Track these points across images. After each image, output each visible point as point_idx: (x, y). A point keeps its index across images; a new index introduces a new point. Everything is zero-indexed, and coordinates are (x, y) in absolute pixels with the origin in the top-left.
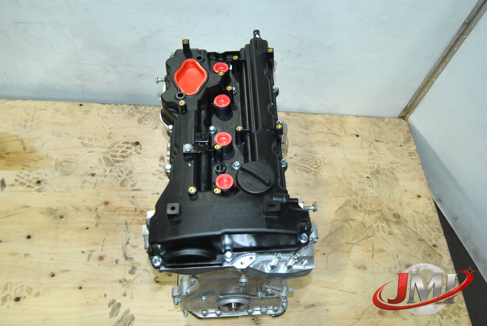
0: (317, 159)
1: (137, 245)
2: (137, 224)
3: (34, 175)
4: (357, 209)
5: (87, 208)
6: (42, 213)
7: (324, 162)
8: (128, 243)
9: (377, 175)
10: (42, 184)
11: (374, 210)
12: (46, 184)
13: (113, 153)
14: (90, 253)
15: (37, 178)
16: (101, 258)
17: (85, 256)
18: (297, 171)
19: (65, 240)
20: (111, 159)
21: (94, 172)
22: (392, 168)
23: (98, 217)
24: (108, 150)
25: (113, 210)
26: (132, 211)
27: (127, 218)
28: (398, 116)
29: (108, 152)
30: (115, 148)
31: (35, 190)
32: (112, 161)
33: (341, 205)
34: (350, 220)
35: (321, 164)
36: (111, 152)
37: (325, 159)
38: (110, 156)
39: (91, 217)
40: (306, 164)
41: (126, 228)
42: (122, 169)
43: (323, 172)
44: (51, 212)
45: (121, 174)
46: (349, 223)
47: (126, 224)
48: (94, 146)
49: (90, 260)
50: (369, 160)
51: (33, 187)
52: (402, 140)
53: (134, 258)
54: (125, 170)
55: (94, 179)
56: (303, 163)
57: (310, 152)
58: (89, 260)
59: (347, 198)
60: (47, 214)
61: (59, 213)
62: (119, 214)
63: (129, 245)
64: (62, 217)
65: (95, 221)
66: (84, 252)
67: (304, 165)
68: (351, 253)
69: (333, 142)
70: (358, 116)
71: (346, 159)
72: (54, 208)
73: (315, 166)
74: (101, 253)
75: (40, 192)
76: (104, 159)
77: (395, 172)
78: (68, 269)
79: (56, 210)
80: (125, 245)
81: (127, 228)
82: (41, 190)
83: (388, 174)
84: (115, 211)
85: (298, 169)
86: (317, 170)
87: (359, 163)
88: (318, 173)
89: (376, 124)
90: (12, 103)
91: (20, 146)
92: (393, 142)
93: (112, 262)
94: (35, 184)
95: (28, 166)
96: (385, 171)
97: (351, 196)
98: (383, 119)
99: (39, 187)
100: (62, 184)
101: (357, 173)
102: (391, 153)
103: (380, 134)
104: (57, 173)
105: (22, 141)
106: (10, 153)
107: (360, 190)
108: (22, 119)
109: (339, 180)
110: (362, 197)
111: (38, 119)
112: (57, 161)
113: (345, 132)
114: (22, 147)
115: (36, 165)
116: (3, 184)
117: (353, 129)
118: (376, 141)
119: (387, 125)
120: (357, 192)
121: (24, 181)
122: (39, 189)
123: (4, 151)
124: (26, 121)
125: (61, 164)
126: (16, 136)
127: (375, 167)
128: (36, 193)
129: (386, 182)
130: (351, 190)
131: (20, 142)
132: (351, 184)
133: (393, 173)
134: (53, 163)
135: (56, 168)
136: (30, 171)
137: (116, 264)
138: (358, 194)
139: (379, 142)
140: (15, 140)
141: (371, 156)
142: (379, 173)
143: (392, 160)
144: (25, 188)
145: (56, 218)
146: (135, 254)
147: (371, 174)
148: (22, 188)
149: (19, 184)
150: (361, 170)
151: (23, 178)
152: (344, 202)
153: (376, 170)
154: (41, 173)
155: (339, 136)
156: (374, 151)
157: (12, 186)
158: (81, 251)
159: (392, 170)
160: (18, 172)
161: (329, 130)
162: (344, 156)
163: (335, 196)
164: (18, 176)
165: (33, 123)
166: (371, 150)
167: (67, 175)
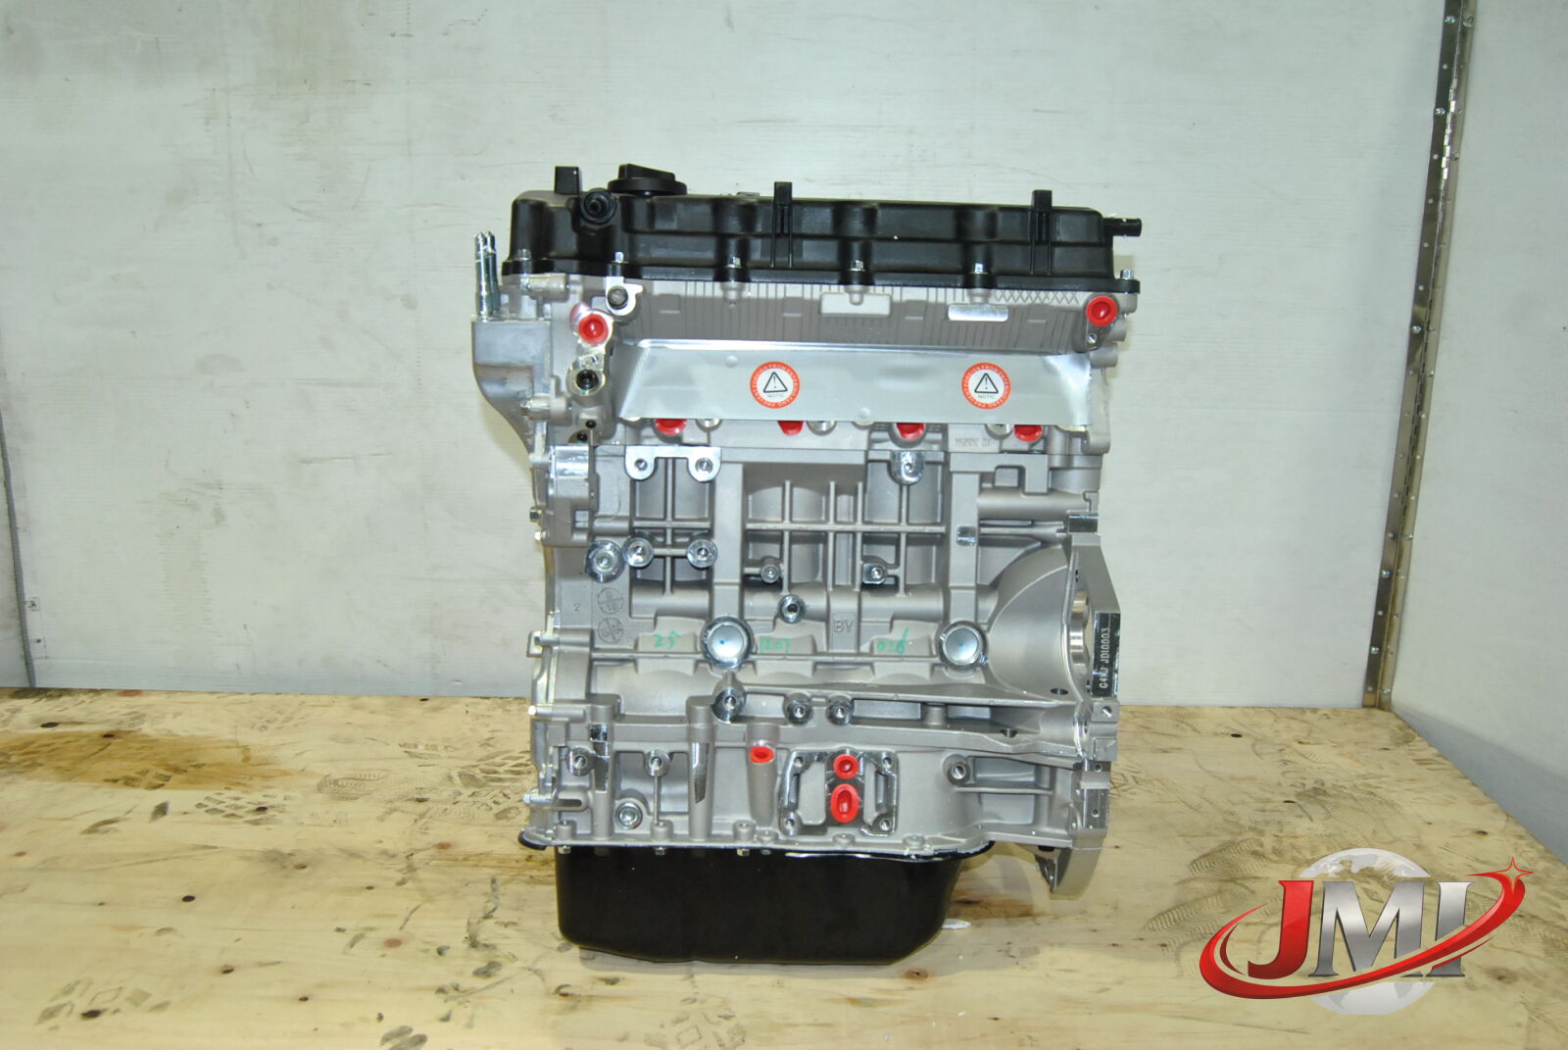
1: (514, 920)
2: (528, 883)
3: (257, 798)
4: (1264, 857)
5: (385, 853)
6: (248, 859)
7: (1134, 777)
8: (487, 917)
9: (1321, 797)
10: (270, 813)
12: (283, 811)
13: (487, 768)
14: (362, 932)
15: (259, 803)
16: (393, 943)
17: (346, 939)
19: (293, 907)
20: (480, 775)
21: (425, 796)
22: (1370, 786)
23: (411, 869)
24: (476, 763)
25: (461, 857)
26: (517, 861)
27: (501, 872)
28: (1360, 702)
29: (476, 766)
30: (498, 760)
31: (246, 822)
32: (484, 781)
33: (1206, 851)
34: (1245, 878)
35: (1126, 780)
36: (482, 766)
37: (1137, 773)
38: (478, 772)
39: (388, 869)
41: (490, 890)
42: (507, 792)
43: (1134, 794)
44: (277, 860)
45: (501, 799)
46: (1242, 885)
47: (493, 881)
48: (439, 756)
49: (355, 946)
50: (1283, 773)
51: (241, 817)
52: (1385, 739)
53: (498, 947)
54: (516, 793)
55: (422, 807)
58: (352, 946)
59: (1227, 838)
60: (262, 861)
61: (299, 860)
62: (476, 866)
63: (489, 922)
64: (304, 867)
65: (399, 876)
66: (344, 930)
68: (1262, 945)
69: (1159, 747)
70: (1232, 707)
71: (1209, 772)
72: (287, 850)
74: (396, 934)
75: (259, 824)
76: (460, 775)
77: (1380, 792)
78: (281, 960)
79: (290, 854)
80: (476, 920)
81: (494, 890)
82: (261, 822)
83: (1356, 795)
84: (465, 859)
87: (1253, 779)
88: (1120, 796)
89: (1293, 719)
90: (246, 697)
91: (235, 756)
92: (1356, 743)
93: (426, 951)
94: (248, 812)
95: (244, 785)
96: (1345, 791)
97: (1240, 834)
98: (1314, 710)
99: (258, 817)
100: (327, 812)
101: (1247, 793)
102: (1358, 761)
103: (1310, 732)
104: (319, 796)
105: (246, 749)
106: (204, 765)
107: (1267, 823)
108: (261, 718)
109: (1191, 807)
110: (1277, 836)
111: (302, 718)
112: (328, 779)
113: (1195, 730)
114: (242, 757)
115: (266, 783)
116: (161, 810)
117: (1219, 725)
118: (1300, 743)
119: (1328, 718)
120: (1258, 827)
121: (220, 807)
122: (257, 820)
123: (189, 761)
124: (268, 721)
125: (336, 782)
126: (233, 741)
127: (1310, 784)
128: (248, 825)
129: (1354, 809)
130: (1237, 823)
131: (240, 750)
132: (1232, 814)
133: (1372, 793)
134: (315, 781)
135: (320, 788)
136: (247, 792)
137: (436, 954)
138: (1264, 831)
139: (1309, 743)
140: (228, 747)
141: (1290, 767)
142: (1325, 793)
143: (1362, 771)
144: (219, 817)
145: (284, 867)
146: (506, 938)
147: (1299, 795)
148: (209, 817)
149: (207, 811)
150: (1262, 789)
151: (221, 802)
152: (1217, 844)
153: (1315, 788)
154: (275, 795)
155: (1176, 736)
156: (1298, 759)
157: (185, 813)
158: (335, 927)
159: (1370, 789)
160: (211, 793)
161: (1144, 727)
162: (1202, 767)
163: (1183, 836)
164: (208, 798)
165: (285, 724)
166: (1286, 757)
167: (347, 799)
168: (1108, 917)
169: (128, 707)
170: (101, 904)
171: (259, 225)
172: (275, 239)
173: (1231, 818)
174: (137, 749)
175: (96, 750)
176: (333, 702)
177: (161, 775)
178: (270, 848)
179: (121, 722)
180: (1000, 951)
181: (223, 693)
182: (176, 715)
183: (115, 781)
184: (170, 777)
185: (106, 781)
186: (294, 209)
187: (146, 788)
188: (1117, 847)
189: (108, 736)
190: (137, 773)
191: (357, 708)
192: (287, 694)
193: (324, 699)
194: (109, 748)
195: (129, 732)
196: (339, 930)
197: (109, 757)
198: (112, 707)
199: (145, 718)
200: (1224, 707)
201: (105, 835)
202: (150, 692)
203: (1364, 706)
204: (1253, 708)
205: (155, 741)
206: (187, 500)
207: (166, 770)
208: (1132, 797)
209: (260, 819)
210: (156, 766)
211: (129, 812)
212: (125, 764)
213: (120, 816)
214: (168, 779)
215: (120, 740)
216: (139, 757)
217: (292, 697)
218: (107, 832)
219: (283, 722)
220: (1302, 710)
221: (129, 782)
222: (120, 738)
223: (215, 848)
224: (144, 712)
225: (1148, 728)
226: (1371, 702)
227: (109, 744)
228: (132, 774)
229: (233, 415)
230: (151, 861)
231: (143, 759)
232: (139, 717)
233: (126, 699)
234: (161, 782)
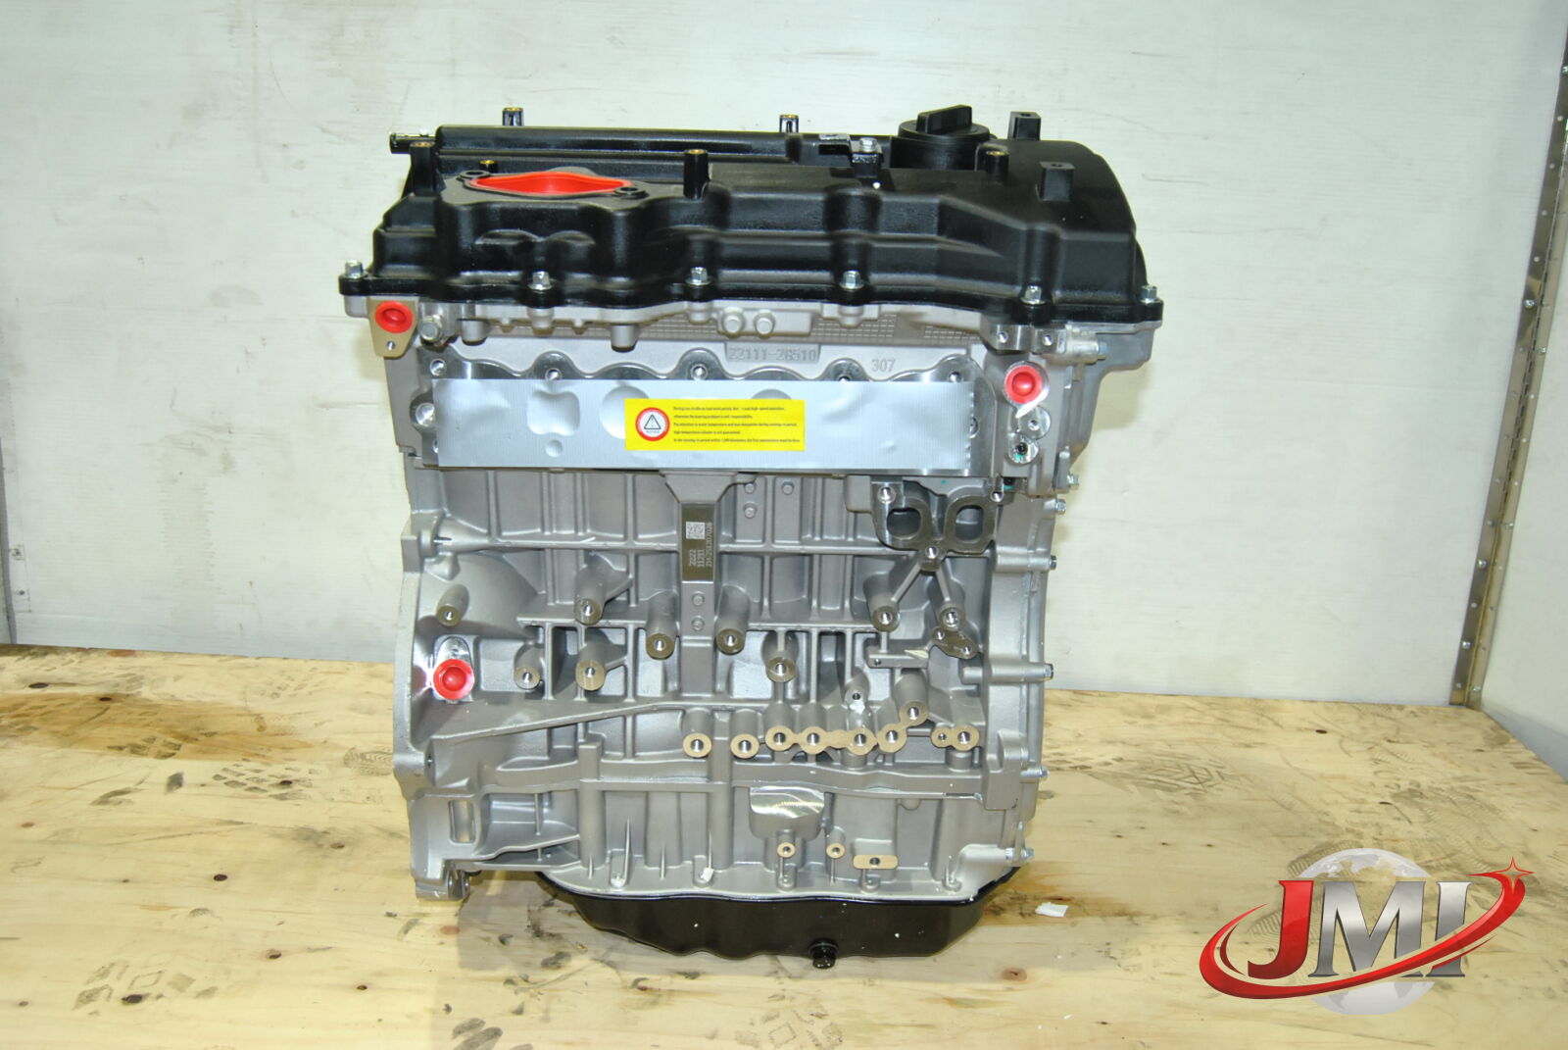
0: (1193, 768)
3: (280, 770)
6: (279, 836)
7: (1219, 773)
8: (548, 904)
9: (1417, 799)
10: (296, 787)
11: (1434, 864)
12: (310, 786)
14: (415, 918)
15: (283, 776)
16: (450, 930)
17: (397, 925)
18: (1132, 788)
19: (336, 890)
22: (1468, 789)
28: (1449, 700)
31: (271, 796)
33: (1305, 852)
35: (1210, 775)
37: (1222, 768)
40: (1157, 775)
43: (1221, 790)
44: (309, 837)
49: (410, 932)
50: (1376, 773)
51: (265, 791)
52: (1478, 740)
53: (565, 936)
56: (1150, 774)
57: (1167, 756)
58: (406, 932)
59: (1324, 839)
60: (294, 839)
61: (336, 840)
63: (552, 910)
64: (341, 847)
66: (396, 915)
67: (1155, 778)
69: (1242, 741)
70: (1312, 701)
71: (1298, 769)
72: (320, 828)
73: (1194, 780)
74: (452, 921)
75: (285, 799)
77: (1480, 796)
78: (333, 945)
79: (325, 832)
80: (537, 908)
82: (287, 797)
83: (1454, 798)
85: (1136, 784)
86: (1199, 787)
87: (1343, 777)
88: (1205, 791)
89: (1378, 715)
90: (251, 661)
91: (248, 725)
92: (1448, 744)
93: (487, 939)
94: (272, 785)
95: (264, 756)
96: (1443, 794)
97: (1337, 835)
98: (1401, 707)
99: (284, 791)
100: (358, 788)
101: (1340, 793)
102: (1452, 763)
103: (1398, 730)
104: (347, 771)
105: (259, 717)
106: (215, 733)
107: (1365, 825)
108: (271, 684)
109: (1282, 806)
110: (1376, 839)
111: (316, 686)
112: (354, 752)
113: (1277, 724)
114: (256, 726)
115: (288, 755)
116: (176, 781)
117: (1303, 720)
118: (1390, 741)
119: (1416, 716)
120: (1356, 829)
121: (241, 779)
122: (281, 795)
123: (198, 729)
124: (279, 688)
125: (363, 756)
126: (244, 709)
127: (1405, 785)
128: (273, 800)
129: (1453, 812)
130: (1333, 824)
131: (253, 718)
132: (1326, 814)
133: (1471, 797)
134: (340, 755)
135: (346, 762)
136: (267, 764)
137: (499, 943)
138: (1362, 833)
139: (1398, 742)
140: (238, 715)
141: (1381, 766)
142: (1421, 795)
143: (1458, 773)
144: (240, 790)
145: (320, 846)
146: (573, 927)
147: (1395, 796)
148: (230, 790)
149: (226, 784)
150: (1356, 790)
151: (240, 774)
152: (1314, 846)
153: (1410, 790)
154: (298, 769)
155: (1258, 730)
156: (1389, 758)
157: (203, 785)
158: (384, 913)
159: (1468, 793)
160: (229, 764)
161: (1223, 720)
162: (1290, 766)
163: (1277, 835)
164: (225, 770)
165: (298, 692)
166: (1376, 756)
167: (378, 774)
168: (1208, 918)
169: (121, 668)
170: (125, 881)
171: (285, 146)
172: (302, 162)
173: (1325, 818)
174: (140, 715)
175: (95, 714)
176: (348, 669)
177: (171, 743)
178: (301, 825)
179: (117, 685)
180: (1099, 951)
181: (224, 655)
182: (177, 678)
183: (120, 748)
184: (180, 746)
185: (111, 748)
186: (324, 131)
187: (156, 757)
188: (1209, 846)
189: (105, 699)
190: (144, 740)
191: (374, 676)
192: (295, 659)
193: (338, 666)
194: (108, 712)
195: (128, 695)
196: (389, 915)
197: (110, 722)
198: (105, 668)
199: (143, 681)
200: (1304, 701)
201: (118, 807)
202: (143, 653)
203: (1452, 704)
204: (1336, 702)
205: (158, 706)
206: (192, 444)
207: (176, 738)
208: (1220, 793)
209: (286, 794)
210: (163, 733)
211: (141, 782)
212: (129, 730)
213: (132, 785)
214: (178, 747)
215: (119, 704)
216: (145, 722)
217: (300, 662)
218: (120, 802)
219: (295, 690)
220: (1388, 706)
221: (136, 750)
222: (118, 702)
223: (242, 823)
224: (139, 674)
225: (1227, 721)
226: (1460, 700)
227: (107, 709)
228: (138, 741)
229: (247, 353)
230: (173, 836)
231: (148, 725)
232: (137, 680)
233: (118, 659)
234: (171, 751)
